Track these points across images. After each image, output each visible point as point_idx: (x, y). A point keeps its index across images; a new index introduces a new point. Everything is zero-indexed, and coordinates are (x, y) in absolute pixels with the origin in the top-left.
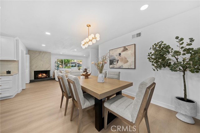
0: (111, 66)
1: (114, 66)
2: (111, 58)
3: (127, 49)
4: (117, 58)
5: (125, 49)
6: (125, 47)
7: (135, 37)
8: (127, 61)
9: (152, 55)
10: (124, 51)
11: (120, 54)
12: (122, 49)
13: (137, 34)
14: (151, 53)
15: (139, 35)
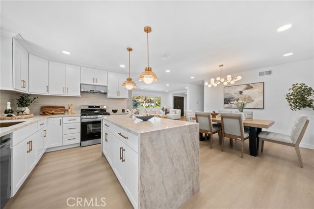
0: (226, 106)
1: (232, 106)
2: (227, 97)
3: (252, 87)
4: (236, 96)
5: (249, 87)
6: (248, 85)
7: (264, 75)
8: (253, 101)
9: (290, 96)
10: (247, 89)
11: (241, 92)
12: (245, 86)
13: (266, 72)
14: (289, 94)
15: (270, 73)
